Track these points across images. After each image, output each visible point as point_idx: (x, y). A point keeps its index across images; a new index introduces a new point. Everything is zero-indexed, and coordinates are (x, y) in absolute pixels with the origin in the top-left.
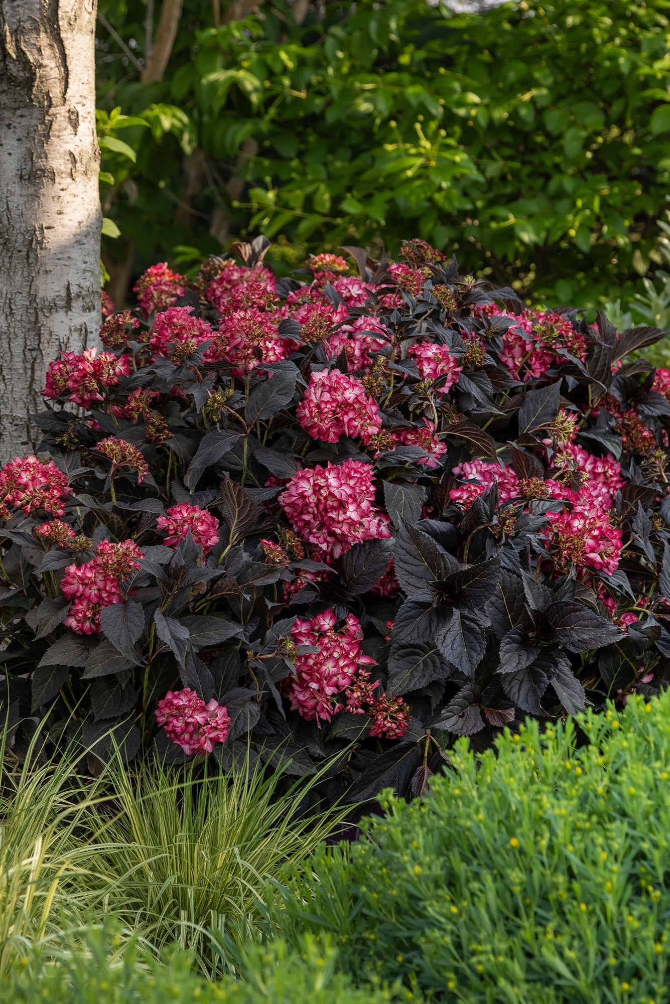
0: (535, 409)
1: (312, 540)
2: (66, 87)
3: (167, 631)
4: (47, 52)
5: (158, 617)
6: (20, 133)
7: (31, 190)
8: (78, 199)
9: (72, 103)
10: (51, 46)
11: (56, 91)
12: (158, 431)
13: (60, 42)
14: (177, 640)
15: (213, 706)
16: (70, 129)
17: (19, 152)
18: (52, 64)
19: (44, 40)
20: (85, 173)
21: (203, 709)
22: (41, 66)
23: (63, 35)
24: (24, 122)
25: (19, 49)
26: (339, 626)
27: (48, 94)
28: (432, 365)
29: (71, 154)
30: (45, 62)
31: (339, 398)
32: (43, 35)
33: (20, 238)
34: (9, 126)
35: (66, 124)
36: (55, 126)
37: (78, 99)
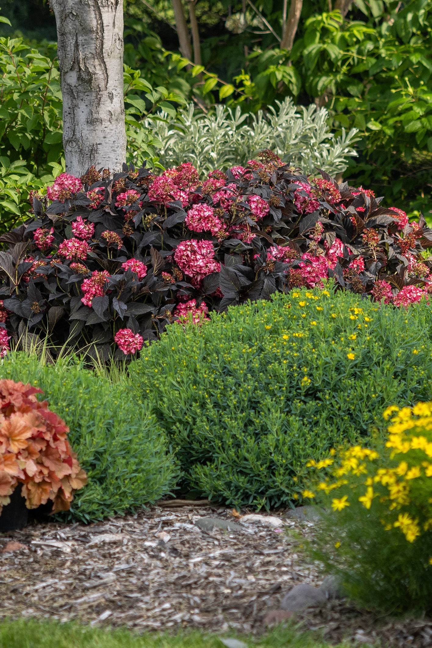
0: (307, 223)
1: (186, 273)
2: (107, 82)
3: (118, 306)
4: (98, 67)
5: (114, 300)
6: (87, 102)
7: (92, 128)
8: (113, 132)
9: (110, 89)
10: (100, 65)
11: (102, 85)
12: (127, 231)
13: (104, 63)
14: (121, 309)
15: (137, 336)
16: (109, 101)
17: (86, 111)
18: (100, 73)
19: (97, 62)
20: (117, 120)
21: (133, 337)
22: (95, 74)
23: (105, 60)
24: (88, 98)
25: (85, 66)
26: (197, 306)
27: (98, 86)
28: (255, 204)
29: (110, 111)
30: (97, 72)
31: (202, 215)
32: (96, 60)
33: (87, 149)
34: (82, 100)
35: (107, 98)
36: (102, 100)
37: (113, 87)
